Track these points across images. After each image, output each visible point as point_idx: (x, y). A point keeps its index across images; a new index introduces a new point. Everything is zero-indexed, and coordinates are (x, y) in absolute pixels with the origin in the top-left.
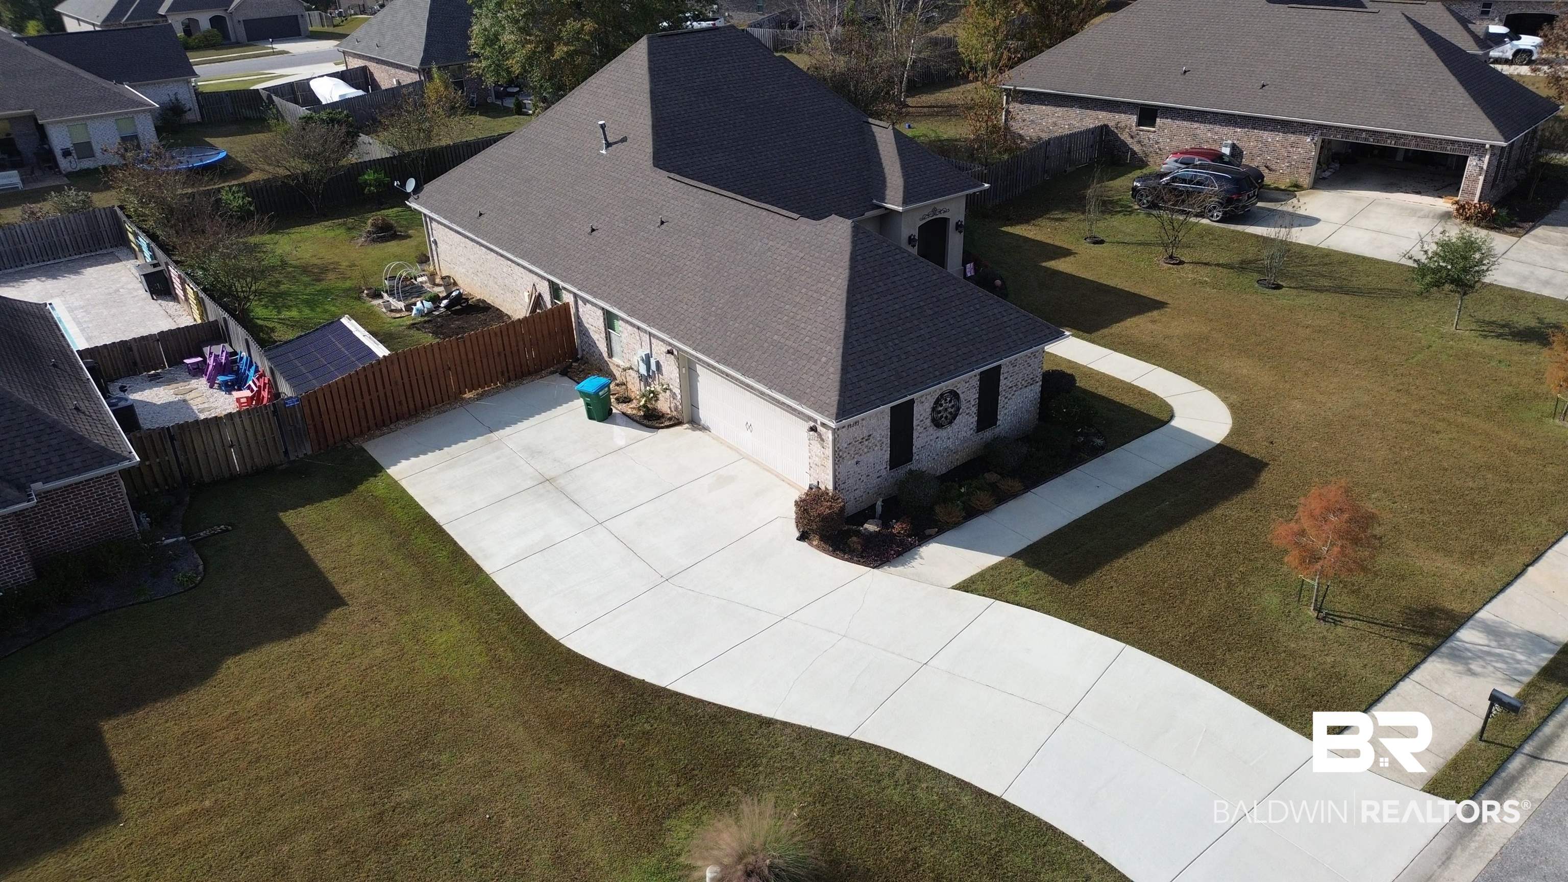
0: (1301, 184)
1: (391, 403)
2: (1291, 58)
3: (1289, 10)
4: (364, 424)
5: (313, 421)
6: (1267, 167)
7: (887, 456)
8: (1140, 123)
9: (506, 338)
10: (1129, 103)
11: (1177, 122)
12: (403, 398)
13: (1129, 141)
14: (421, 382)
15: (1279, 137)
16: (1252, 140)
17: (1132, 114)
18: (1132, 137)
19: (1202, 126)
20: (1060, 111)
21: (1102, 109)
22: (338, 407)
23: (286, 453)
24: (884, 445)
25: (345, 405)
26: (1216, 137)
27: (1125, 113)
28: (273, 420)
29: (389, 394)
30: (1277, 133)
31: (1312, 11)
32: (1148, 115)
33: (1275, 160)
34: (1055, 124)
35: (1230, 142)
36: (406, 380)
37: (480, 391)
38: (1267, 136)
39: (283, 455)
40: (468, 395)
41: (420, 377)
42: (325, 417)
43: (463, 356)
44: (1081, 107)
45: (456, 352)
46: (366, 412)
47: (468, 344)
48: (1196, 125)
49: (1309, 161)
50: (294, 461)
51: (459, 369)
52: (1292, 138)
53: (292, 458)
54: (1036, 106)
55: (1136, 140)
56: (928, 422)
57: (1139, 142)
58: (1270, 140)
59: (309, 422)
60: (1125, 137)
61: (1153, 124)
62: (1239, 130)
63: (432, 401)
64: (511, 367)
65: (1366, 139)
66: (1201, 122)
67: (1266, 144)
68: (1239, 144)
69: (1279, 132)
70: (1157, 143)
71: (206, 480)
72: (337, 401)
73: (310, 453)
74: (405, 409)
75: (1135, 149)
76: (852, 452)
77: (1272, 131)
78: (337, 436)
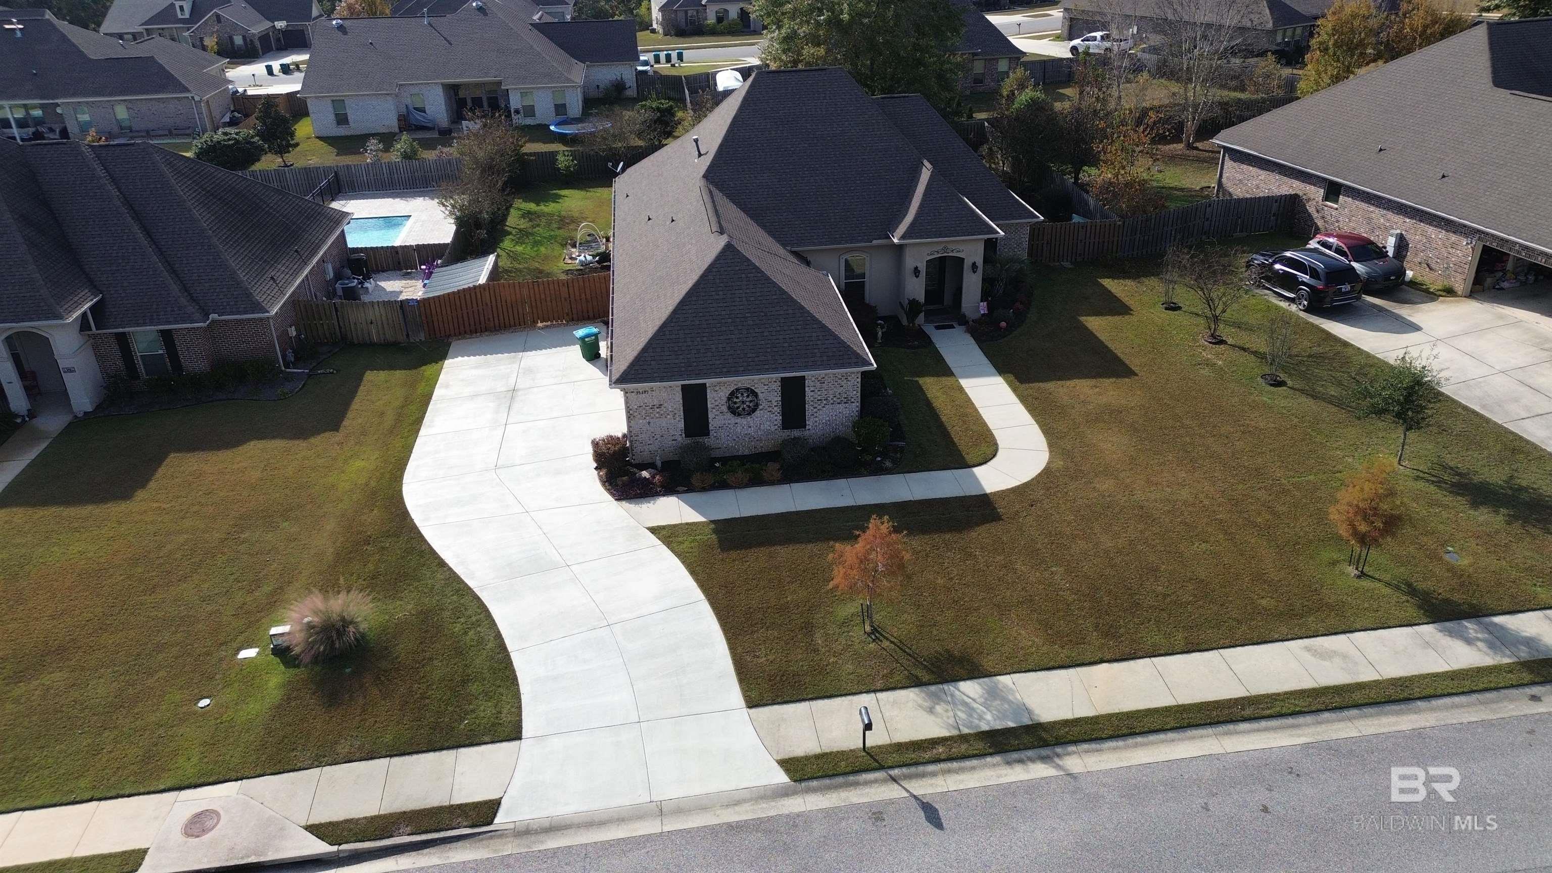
0: (1456, 289)
1: (482, 318)
2: (1485, 150)
3: (1509, 96)
4: (462, 328)
5: (426, 317)
6: (1428, 265)
7: (681, 425)
8: (1326, 198)
9: (571, 289)
10: (1319, 177)
11: (1357, 202)
12: (491, 317)
13: (1315, 215)
14: (505, 310)
15: (1443, 234)
16: (1418, 233)
17: (1320, 187)
18: (1318, 211)
19: (1377, 210)
20: (1263, 174)
21: (1296, 178)
22: (444, 312)
23: (408, 335)
24: (677, 416)
25: (449, 312)
26: (1388, 224)
27: (1315, 185)
28: (400, 312)
29: (481, 310)
30: (1440, 230)
31: (1531, 101)
32: (1333, 191)
33: (1436, 259)
34: (1258, 187)
35: (1398, 231)
36: (494, 302)
37: (549, 323)
38: (1431, 231)
39: (405, 337)
40: (540, 325)
41: (504, 303)
42: (435, 319)
43: (538, 296)
44: (1280, 173)
45: (532, 292)
46: (463, 320)
47: (541, 287)
48: (1372, 208)
49: (1465, 266)
50: (412, 343)
51: (534, 304)
52: (1454, 238)
53: (412, 341)
54: (1245, 166)
55: (1320, 215)
56: (724, 408)
57: (1323, 217)
58: (1433, 236)
59: (423, 318)
60: (1311, 209)
61: (1336, 201)
62: (1408, 220)
63: (512, 323)
64: (574, 311)
65: (1518, 252)
66: (1377, 206)
67: (1429, 239)
68: (1408, 237)
69: (1442, 229)
70: (1338, 221)
71: (356, 342)
72: (443, 308)
73: (423, 339)
74: (492, 324)
75: (1319, 224)
76: (643, 414)
77: (1436, 227)
78: (443, 332)
